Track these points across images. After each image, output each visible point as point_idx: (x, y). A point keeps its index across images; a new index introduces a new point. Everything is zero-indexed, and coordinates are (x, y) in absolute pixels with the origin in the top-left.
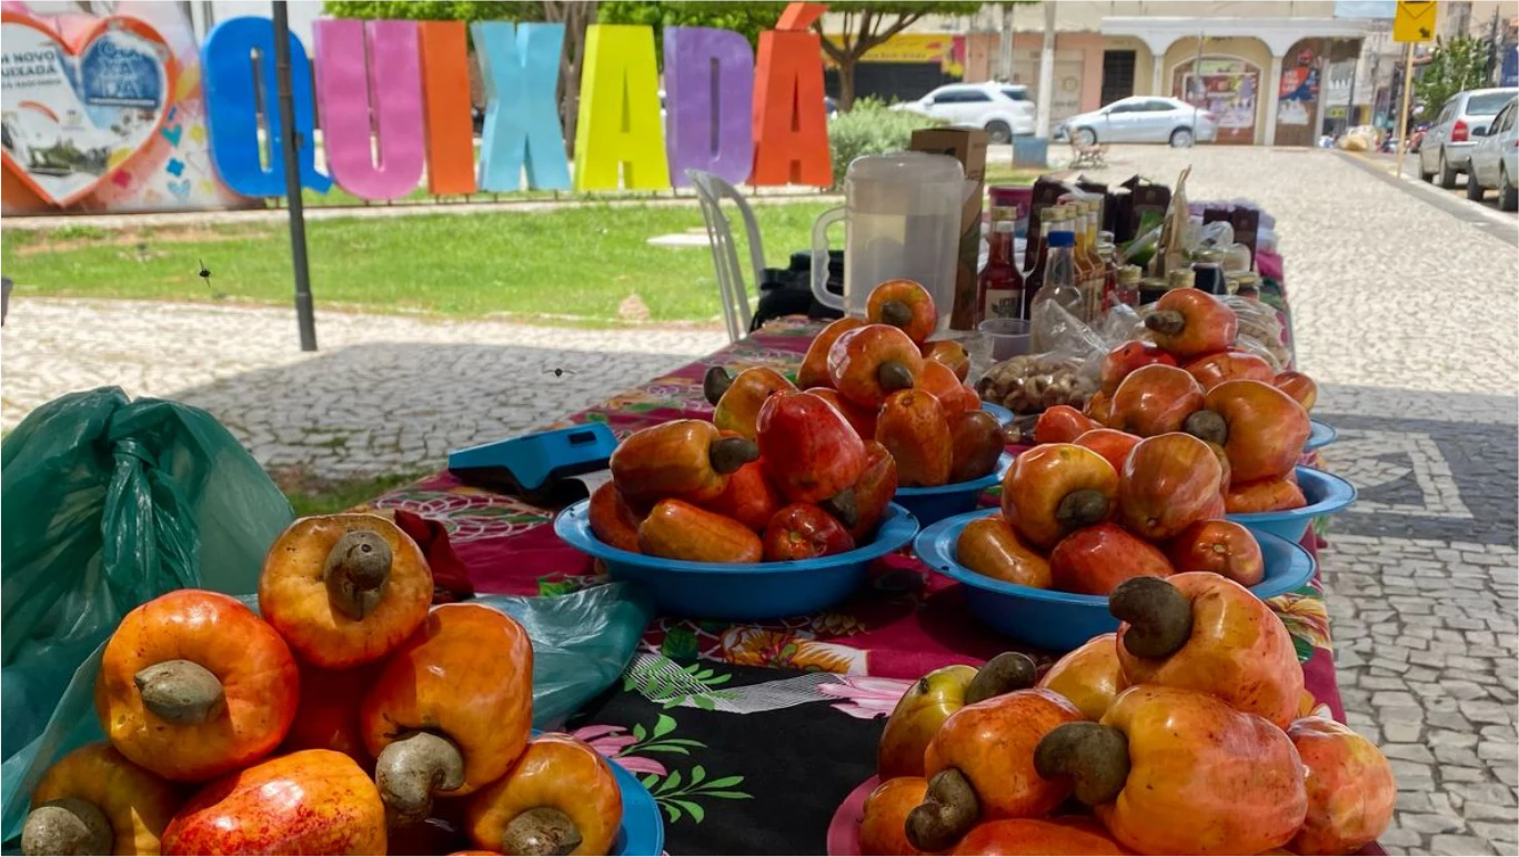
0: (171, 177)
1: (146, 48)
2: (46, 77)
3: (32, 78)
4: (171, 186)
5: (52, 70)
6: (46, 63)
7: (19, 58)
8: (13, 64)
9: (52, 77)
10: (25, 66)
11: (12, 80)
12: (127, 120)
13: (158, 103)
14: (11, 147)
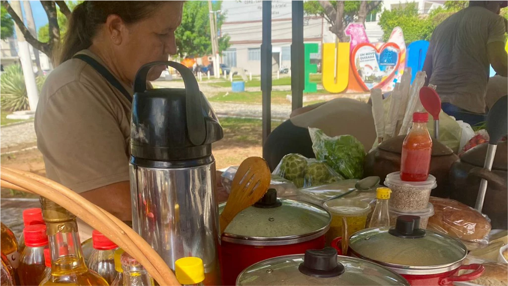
0: (394, 83)
1: (395, 50)
2: (371, 58)
3: (369, 59)
6: (372, 55)
7: (367, 54)
8: (365, 56)
9: (373, 58)
10: (368, 56)
11: (365, 60)
12: (388, 69)
13: (395, 64)
14: (361, 76)
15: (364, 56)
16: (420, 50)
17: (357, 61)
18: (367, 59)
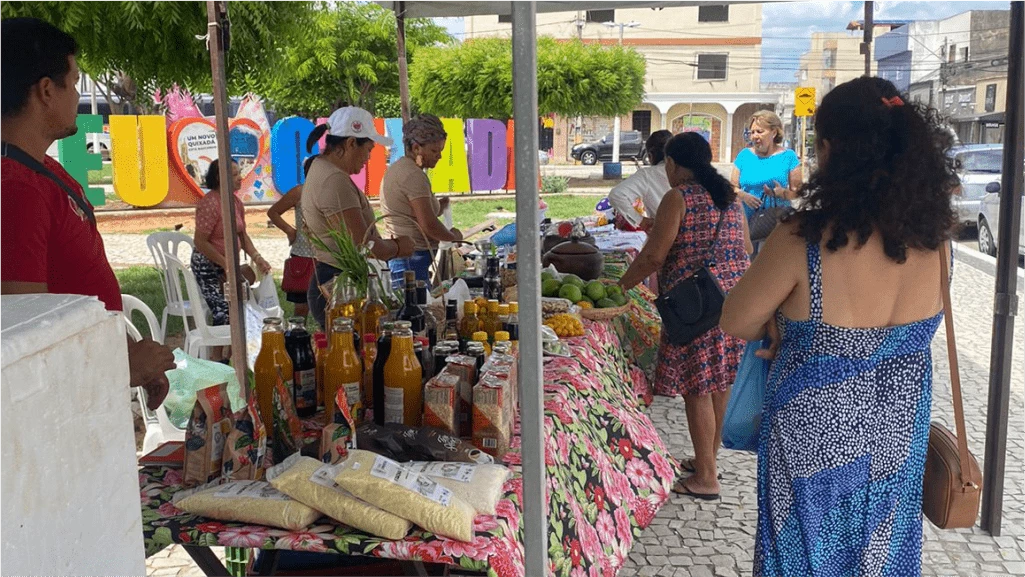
0: (256, 189)
1: (252, 131)
2: (210, 145)
3: (204, 146)
4: (256, 193)
5: (213, 142)
6: (211, 139)
7: (200, 137)
8: (198, 140)
9: (213, 145)
10: (202, 140)
11: (197, 147)
12: (242, 163)
13: (256, 155)
14: (194, 176)
15: (194, 141)
16: (297, 134)
17: (183, 149)
18: (200, 147)
